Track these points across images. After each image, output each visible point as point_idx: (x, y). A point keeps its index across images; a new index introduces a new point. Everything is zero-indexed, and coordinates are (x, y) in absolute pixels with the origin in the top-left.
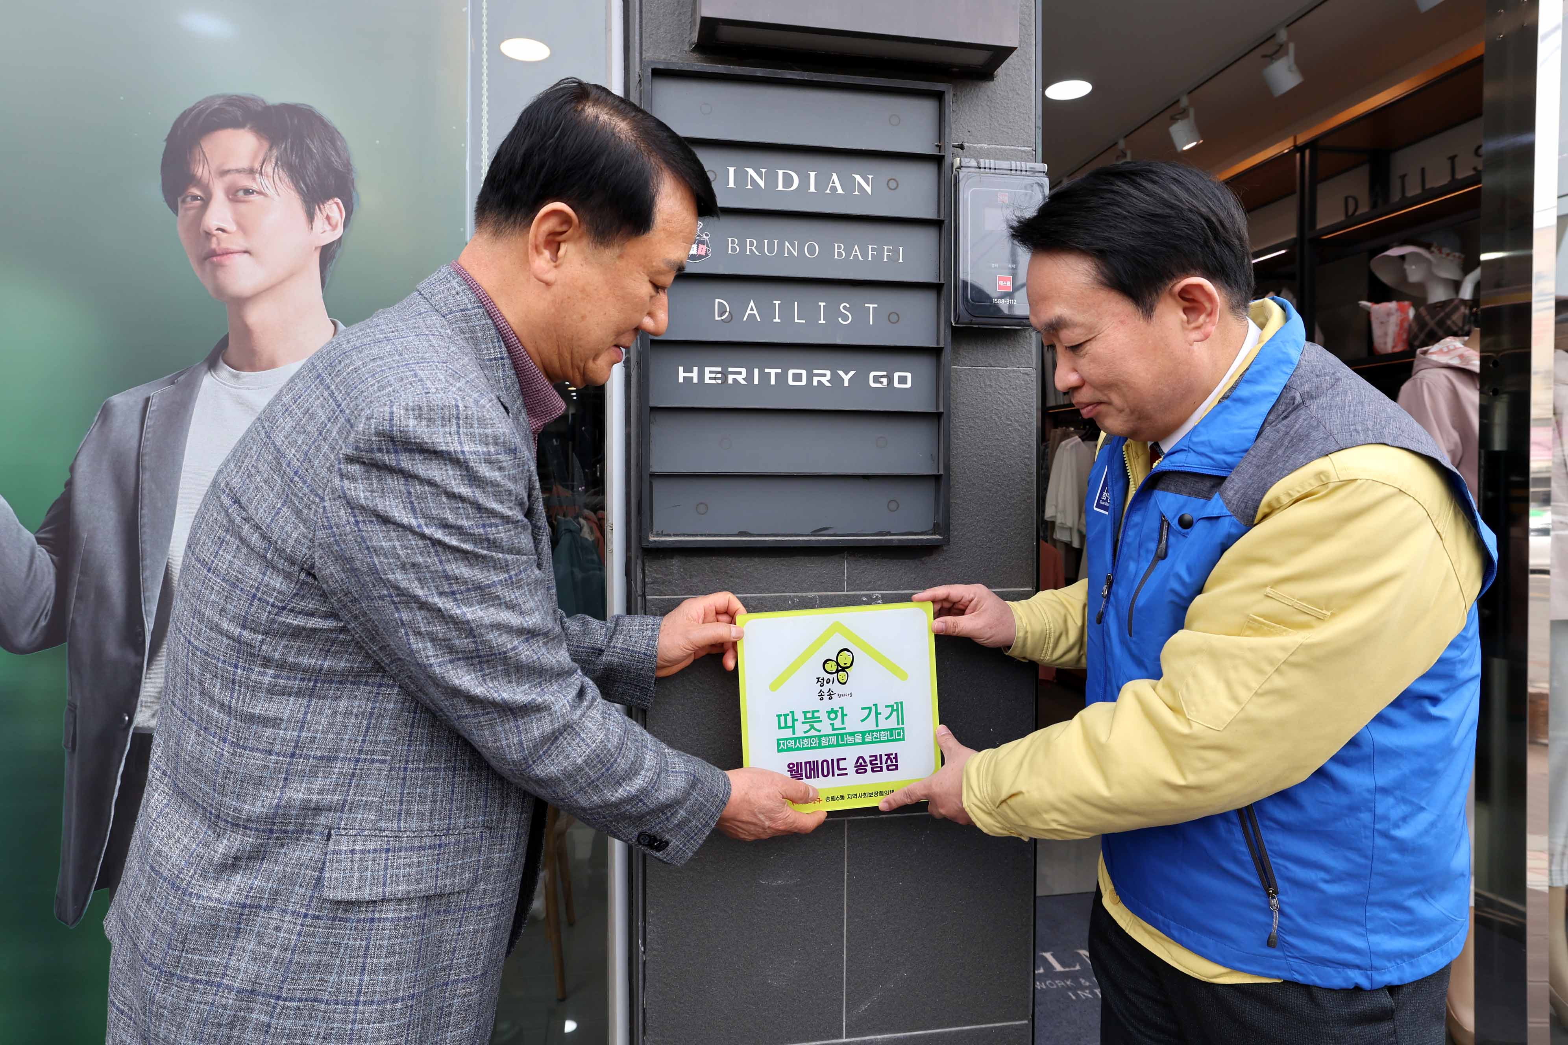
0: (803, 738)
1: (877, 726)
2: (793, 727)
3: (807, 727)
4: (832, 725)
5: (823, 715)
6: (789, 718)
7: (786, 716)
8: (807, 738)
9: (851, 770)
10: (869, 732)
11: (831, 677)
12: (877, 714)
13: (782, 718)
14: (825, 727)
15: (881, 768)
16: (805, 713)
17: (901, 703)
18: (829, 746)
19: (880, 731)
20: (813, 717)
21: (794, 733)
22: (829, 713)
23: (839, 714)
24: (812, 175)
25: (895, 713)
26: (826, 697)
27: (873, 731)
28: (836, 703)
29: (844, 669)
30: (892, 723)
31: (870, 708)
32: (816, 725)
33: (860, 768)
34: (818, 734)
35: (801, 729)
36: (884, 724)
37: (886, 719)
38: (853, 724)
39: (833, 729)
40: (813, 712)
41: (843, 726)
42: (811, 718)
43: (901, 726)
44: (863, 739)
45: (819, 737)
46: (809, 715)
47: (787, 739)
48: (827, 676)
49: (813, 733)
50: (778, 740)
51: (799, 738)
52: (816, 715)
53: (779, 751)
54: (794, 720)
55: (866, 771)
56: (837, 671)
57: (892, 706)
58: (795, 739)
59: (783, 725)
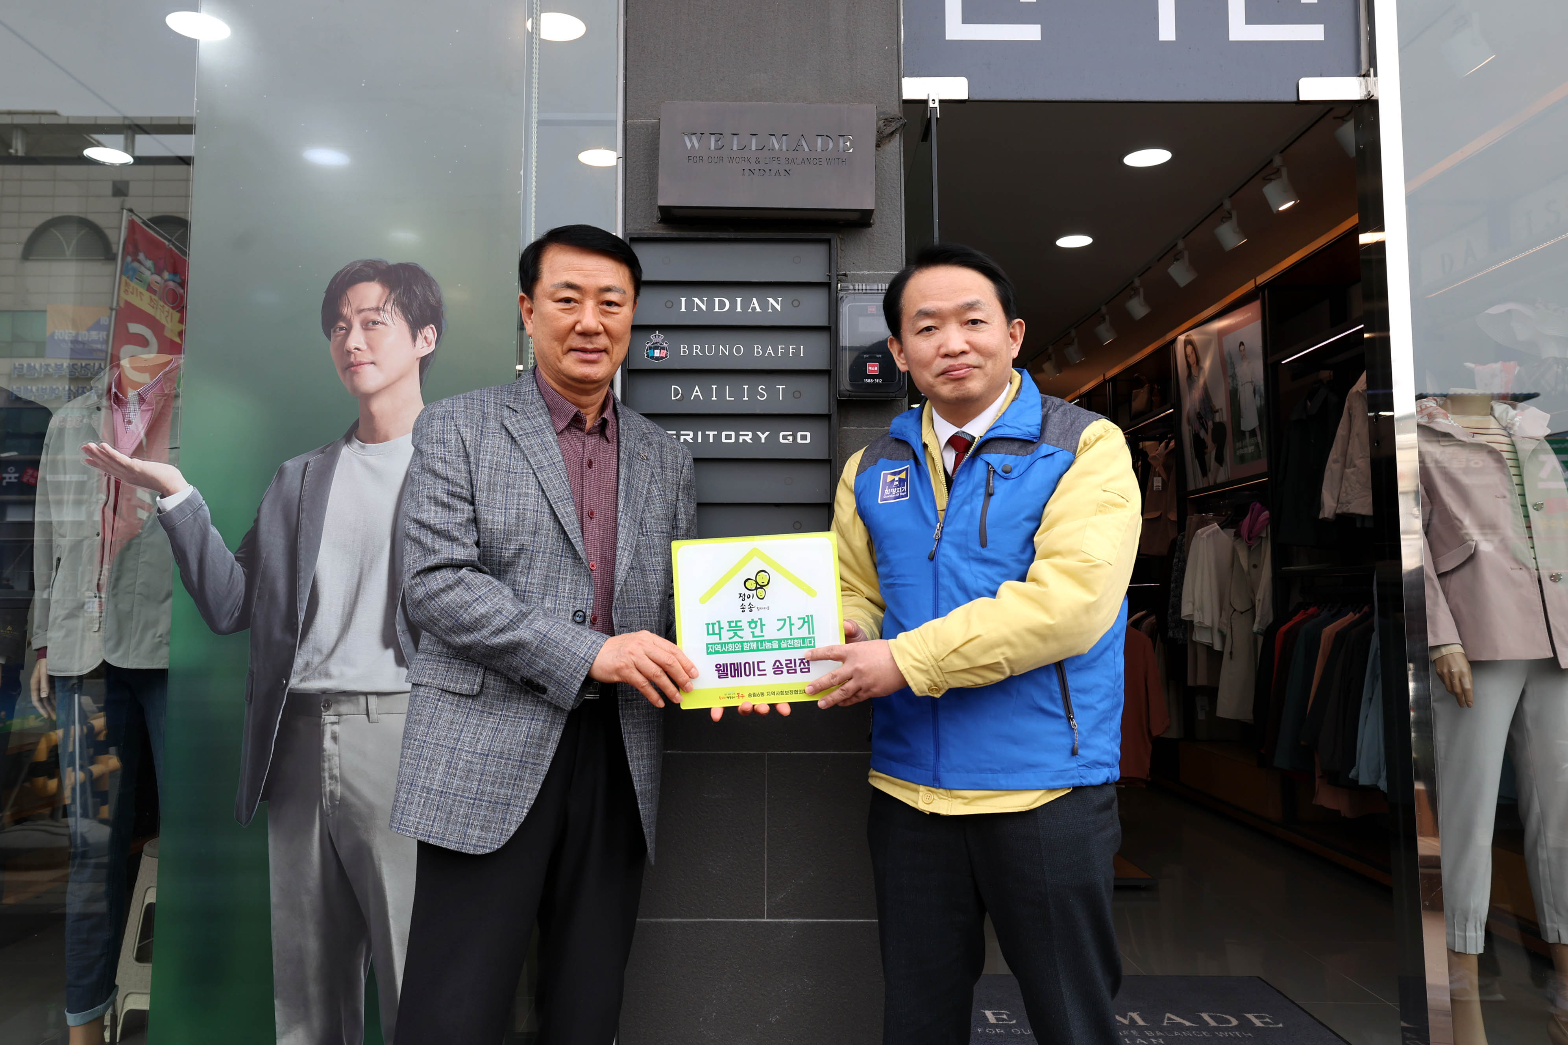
0: (728, 643)
1: (791, 635)
2: (719, 634)
3: (731, 634)
4: (753, 633)
5: (744, 625)
6: (716, 627)
7: (713, 624)
8: (731, 643)
9: (770, 671)
10: (784, 640)
11: (751, 593)
12: (791, 625)
13: (710, 626)
14: (747, 635)
15: (795, 670)
16: (729, 622)
17: (812, 616)
18: (750, 651)
19: (794, 639)
20: (736, 626)
21: (720, 639)
22: (750, 623)
23: (759, 624)
24: (739, 300)
25: (806, 624)
26: (747, 610)
27: (788, 639)
28: (755, 615)
29: (762, 587)
30: (804, 632)
31: (785, 620)
32: (739, 633)
33: (778, 670)
34: (741, 640)
35: (726, 636)
36: (797, 634)
37: (799, 629)
38: (771, 632)
39: (754, 636)
40: (737, 622)
41: (762, 634)
42: (735, 627)
43: (811, 635)
44: (780, 646)
45: (742, 643)
46: (733, 624)
47: (715, 644)
48: (747, 592)
49: (736, 639)
50: (707, 644)
51: (725, 643)
52: (739, 624)
53: (708, 653)
54: (720, 628)
55: (782, 672)
56: (756, 589)
57: (804, 619)
58: (722, 644)
59: (711, 632)
